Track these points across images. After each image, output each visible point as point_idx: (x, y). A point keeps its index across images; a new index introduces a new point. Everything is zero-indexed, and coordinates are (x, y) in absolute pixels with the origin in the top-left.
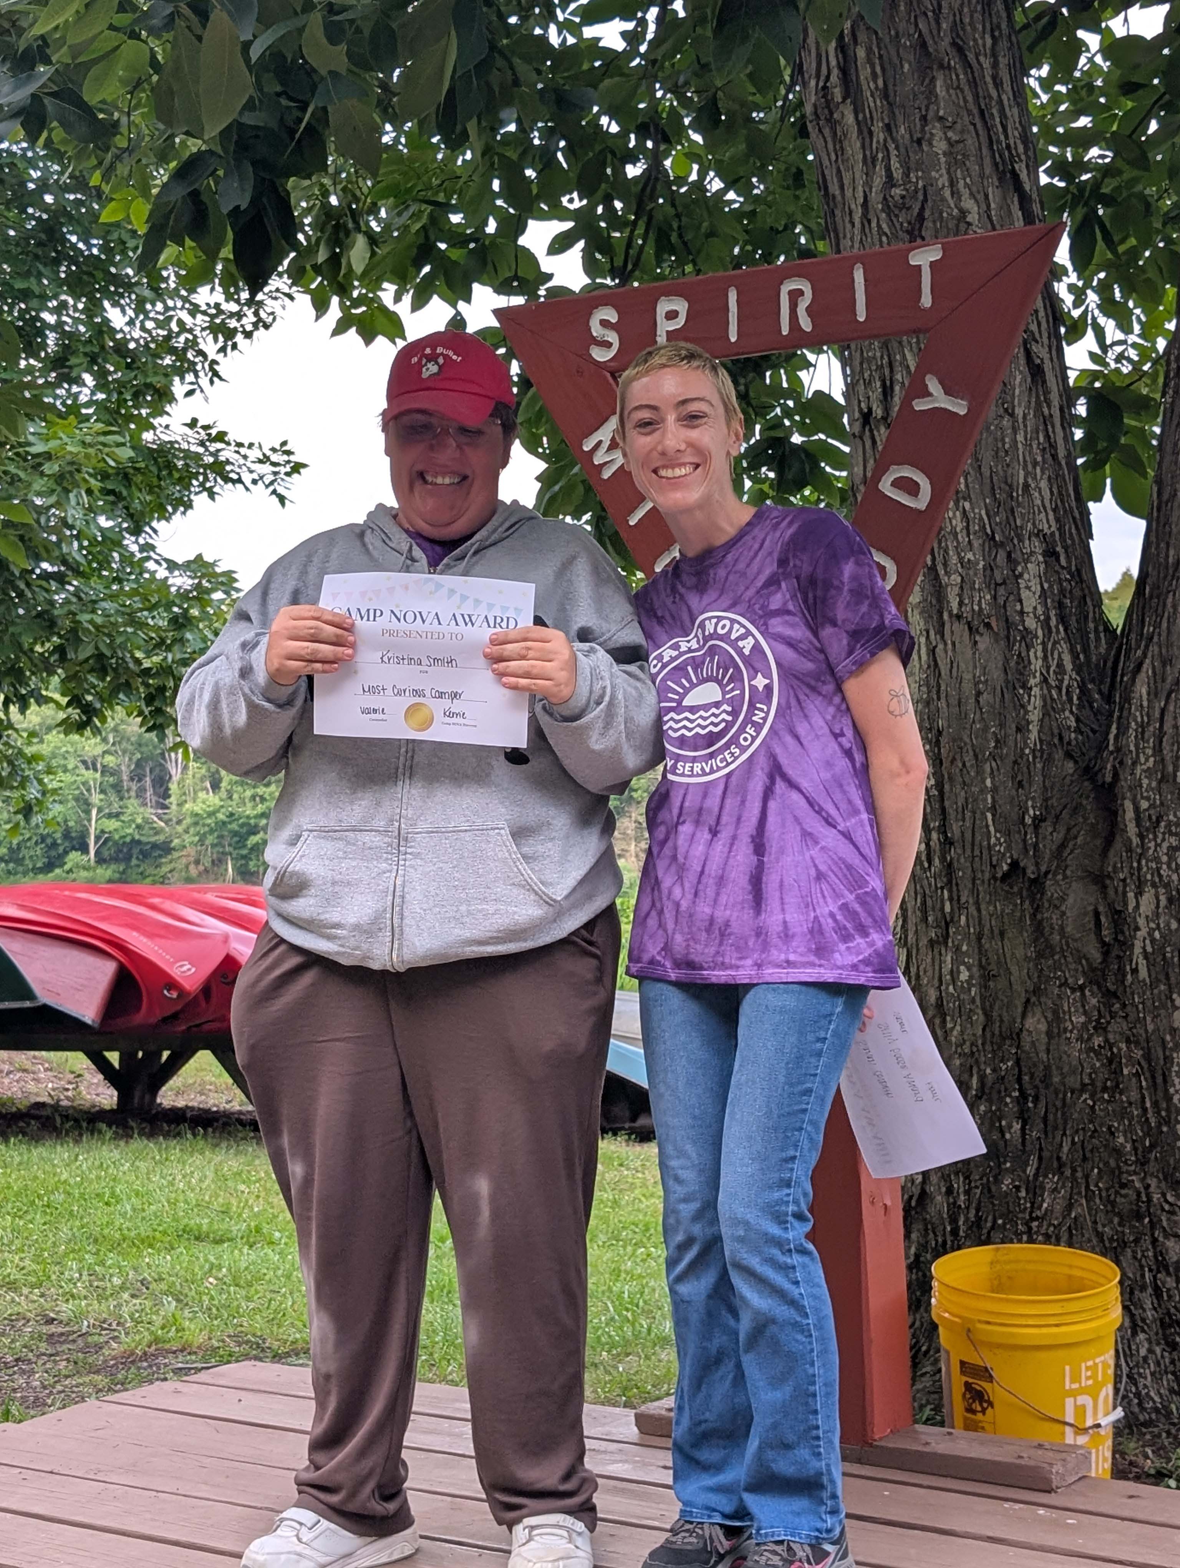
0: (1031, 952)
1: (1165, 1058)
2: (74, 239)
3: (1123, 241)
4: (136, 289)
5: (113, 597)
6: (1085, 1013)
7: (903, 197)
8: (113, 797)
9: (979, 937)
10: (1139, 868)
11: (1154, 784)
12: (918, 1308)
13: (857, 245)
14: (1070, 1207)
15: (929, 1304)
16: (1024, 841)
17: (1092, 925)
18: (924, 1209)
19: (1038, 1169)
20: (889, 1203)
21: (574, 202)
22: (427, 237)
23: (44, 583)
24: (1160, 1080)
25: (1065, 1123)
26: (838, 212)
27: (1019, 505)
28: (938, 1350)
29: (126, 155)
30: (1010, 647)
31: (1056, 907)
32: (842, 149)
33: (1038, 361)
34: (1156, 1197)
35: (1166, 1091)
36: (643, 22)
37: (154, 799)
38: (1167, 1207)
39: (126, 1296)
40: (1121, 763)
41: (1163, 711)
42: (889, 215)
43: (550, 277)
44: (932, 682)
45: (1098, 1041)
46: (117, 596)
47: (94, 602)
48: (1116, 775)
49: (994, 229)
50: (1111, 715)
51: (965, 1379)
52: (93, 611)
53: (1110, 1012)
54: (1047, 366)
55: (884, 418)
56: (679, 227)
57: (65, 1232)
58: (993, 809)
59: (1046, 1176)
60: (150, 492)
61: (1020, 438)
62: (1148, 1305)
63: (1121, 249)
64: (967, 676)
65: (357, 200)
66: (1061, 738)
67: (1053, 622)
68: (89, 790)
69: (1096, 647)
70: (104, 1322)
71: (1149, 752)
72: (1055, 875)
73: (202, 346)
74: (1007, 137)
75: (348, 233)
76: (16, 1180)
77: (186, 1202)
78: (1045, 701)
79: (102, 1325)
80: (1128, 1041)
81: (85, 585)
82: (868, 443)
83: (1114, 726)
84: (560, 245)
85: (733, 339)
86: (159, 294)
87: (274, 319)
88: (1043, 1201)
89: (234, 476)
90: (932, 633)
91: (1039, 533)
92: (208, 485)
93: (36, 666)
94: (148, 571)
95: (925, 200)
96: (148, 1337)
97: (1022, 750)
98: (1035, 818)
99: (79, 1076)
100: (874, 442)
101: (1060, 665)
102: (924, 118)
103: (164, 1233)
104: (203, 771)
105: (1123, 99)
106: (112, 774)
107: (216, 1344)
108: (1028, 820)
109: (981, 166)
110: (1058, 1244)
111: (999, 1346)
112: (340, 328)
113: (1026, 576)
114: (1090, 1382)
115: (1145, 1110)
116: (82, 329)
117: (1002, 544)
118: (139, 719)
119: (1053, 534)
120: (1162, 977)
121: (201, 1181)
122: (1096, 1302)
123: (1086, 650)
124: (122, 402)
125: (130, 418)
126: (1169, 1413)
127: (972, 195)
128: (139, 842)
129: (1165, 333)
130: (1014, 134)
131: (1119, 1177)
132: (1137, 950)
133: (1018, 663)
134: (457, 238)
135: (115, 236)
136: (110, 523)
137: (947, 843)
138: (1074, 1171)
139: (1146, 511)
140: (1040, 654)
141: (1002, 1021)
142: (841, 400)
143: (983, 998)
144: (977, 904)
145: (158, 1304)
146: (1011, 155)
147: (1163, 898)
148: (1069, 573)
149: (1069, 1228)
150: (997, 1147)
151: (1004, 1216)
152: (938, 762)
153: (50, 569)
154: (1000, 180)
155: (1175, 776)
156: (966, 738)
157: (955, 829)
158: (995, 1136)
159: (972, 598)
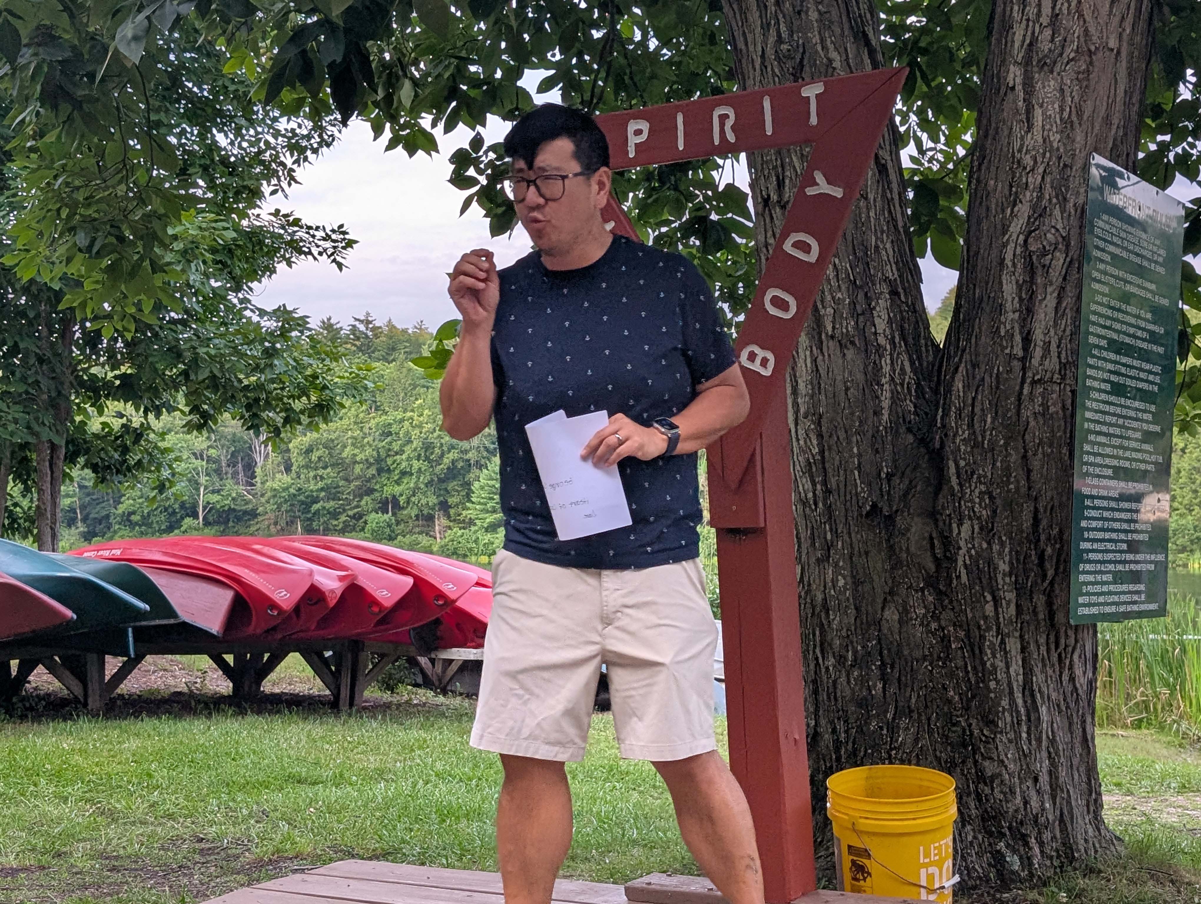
0: (887, 567)
1: (980, 636)
2: (190, 85)
3: (933, 80)
4: (236, 120)
5: (222, 336)
6: (925, 607)
7: (789, 50)
8: (215, 478)
9: (851, 556)
10: (960, 507)
11: (969, 449)
13: (757, 84)
15: (825, 807)
16: (881, 489)
17: (928, 546)
18: (816, 744)
19: (895, 714)
20: (797, 737)
21: (556, 56)
22: (454, 81)
23: (173, 327)
24: (977, 652)
25: (913, 683)
26: (744, 61)
27: (872, 260)
28: (831, 839)
29: (243, 26)
30: (868, 357)
31: (903, 534)
32: (746, 16)
33: (883, 162)
34: (976, 732)
35: (982, 659)
37: (245, 479)
38: (984, 739)
39: (252, 822)
40: (946, 435)
41: (974, 399)
42: (779, 63)
44: (815, 382)
45: (934, 626)
46: (225, 335)
47: (210, 339)
48: (942, 444)
50: (938, 403)
51: (851, 857)
52: (208, 346)
53: (942, 606)
54: (890, 165)
55: (779, 202)
56: (631, 73)
57: (205, 779)
58: (859, 468)
59: (900, 719)
60: (247, 262)
61: (872, 214)
62: (972, 805)
63: (933, 84)
64: (839, 378)
65: (404, 56)
68: (198, 474)
69: (927, 357)
70: (239, 840)
71: (965, 427)
72: (903, 512)
73: (282, 159)
74: (859, 9)
75: (397, 79)
76: (168, 745)
77: (289, 757)
78: (892, 393)
79: (237, 841)
80: (954, 625)
81: (202, 327)
82: (768, 219)
83: (941, 410)
84: (545, 87)
85: (681, 148)
86: (252, 123)
87: (333, 140)
88: (899, 736)
89: (306, 250)
90: (814, 348)
91: (886, 279)
92: (287, 256)
93: (166, 384)
94: (246, 317)
95: (804, 52)
96: (271, 849)
97: (878, 427)
98: (888, 474)
99: (205, 672)
100: (772, 218)
101: (902, 369)
103: (275, 779)
104: (279, 459)
106: (214, 462)
107: (320, 852)
108: (883, 476)
109: (842, 29)
110: (910, 764)
111: (874, 834)
112: (391, 145)
113: (878, 309)
114: (937, 858)
115: (967, 672)
116: (196, 147)
117: (861, 287)
118: (241, 422)
119: (895, 280)
120: (977, 581)
121: (297, 743)
122: (940, 803)
123: (919, 358)
124: (225, 199)
125: (232, 210)
126: (988, 880)
127: (836, 49)
128: (234, 510)
129: (964, 143)
130: (863, 7)
131: (951, 719)
132: (960, 563)
133: (874, 368)
134: (474, 82)
135: (220, 83)
136: (219, 284)
137: (828, 492)
138: (920, 715)
139: (959, 265)
140: (888, 361)
142: (747, 190)
143: (855, 598)
144: (849, 533)
145: (275, 827)
146: (862, 21)
147: (976, 527)
148: (907, 306)
149: (917, 755)
150: (867, 700)
151: (872, 747)
152: (820, 436)
153: (176, 317)
154: (855, 38)
155: (983, 443)
156: (839, 420)
157: (833, 482)
158: (864, 693)
159: (841, 324)
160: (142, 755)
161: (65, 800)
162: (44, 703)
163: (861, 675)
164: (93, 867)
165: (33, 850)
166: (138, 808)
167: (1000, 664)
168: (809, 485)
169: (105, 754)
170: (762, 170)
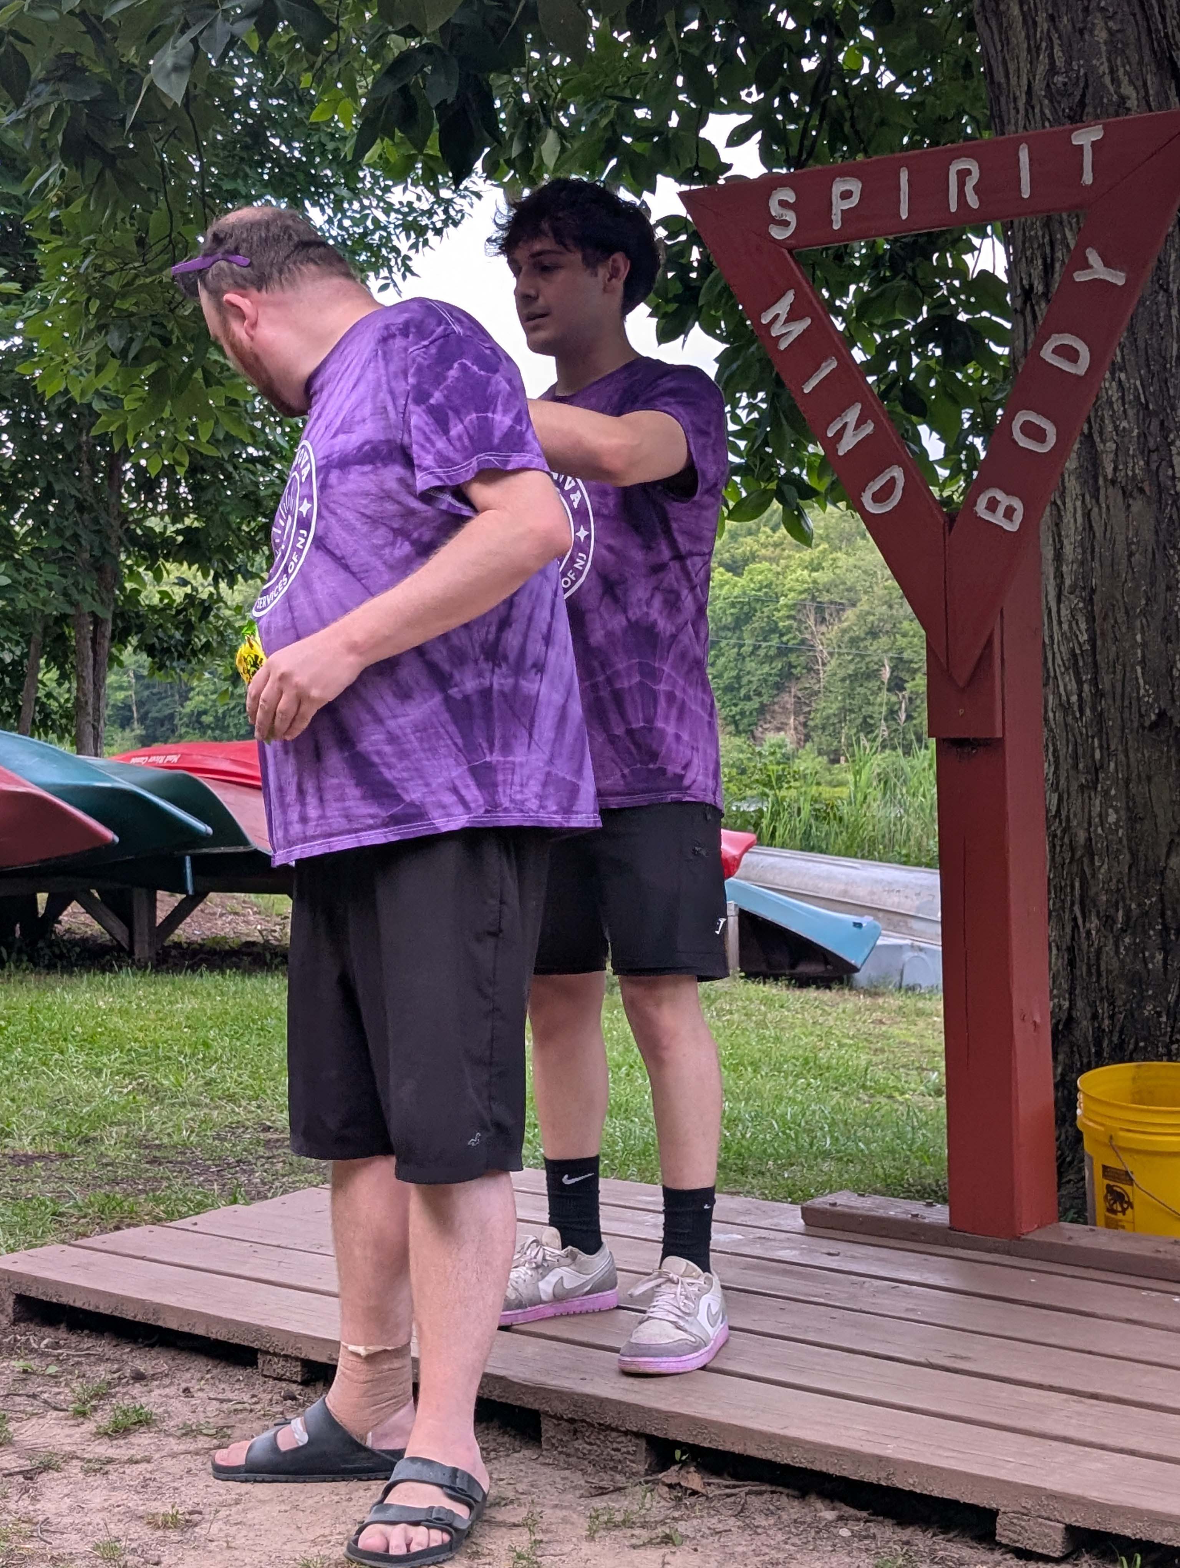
0: (1176, 797)
2: (277, 142)
4: (335, 190)
7: (1065, 84)
9: (1127, 781)
12: (1064, 1120)
13: (1020, 130)
15: (1075, 1116)
16: (1171, 692)
18: (1071, 1033)
19: (1178, 996)
20: (1039, 1023)
21: (752, 95)
22: (614, 131)
23: (250, 467)
26: (1003, 100)
27: (1172, 376)
28: (1082, 1159)
29: (336, 57)
30: (1161, 510)
32: (1007, 38)
42: (1051, 101)
43: (729, 167)
44: (1087, 545)
49: (1151, 111)
51: (1106, 1182)
55: (1045, 294)
56: (852, 117)
58: (1143, 662)
61: (1174, 312)
64: (1120, 538)
65: (548, 97)
73: (395, 243)
74: (1168, 26)
75: (539, 129)
76: (232, 1007)
82: (1029, 318)
84: (738, 137)
85: (904, 216)
86: (356, 194)
87: (463, 217)
90: (1087, 497)
93: (242, 543)
95: (1087, 86)
97: (1171, 607)
100: (1035, 317)
102: (1086, 9)
108: (1175, 673)
109: (1140, 53)
111: (1140, 1152)
117: (1156, 414)
127: (1131, 82)
130: (1172, 23)
133: (1168, 525)
134: (642, 131)
135: (316, 139)
137: (1098, 694)
141: (1147, 860)
142: (1004, 278)
143: (1129, 840)
144: (1126, 752)
146: (1171, 41)
150: (1141, 976)
151: (1145, 1039)
152: (1091, 619)
153: (255, 454)
154: (1159, 66)
156: (1119, 597)
157: (1106, 682)
158: (1138, 967)
159: (1126, 464)
160: (198, 1019)
161: (99, 1072)
162: (78, 950)
163: (1135, 943)
164: (128, 1158)
165: (55, 1133)
166: (190, 1086)
168: (1073, 686)
169: (152, 1016)
170: (1024, 250)
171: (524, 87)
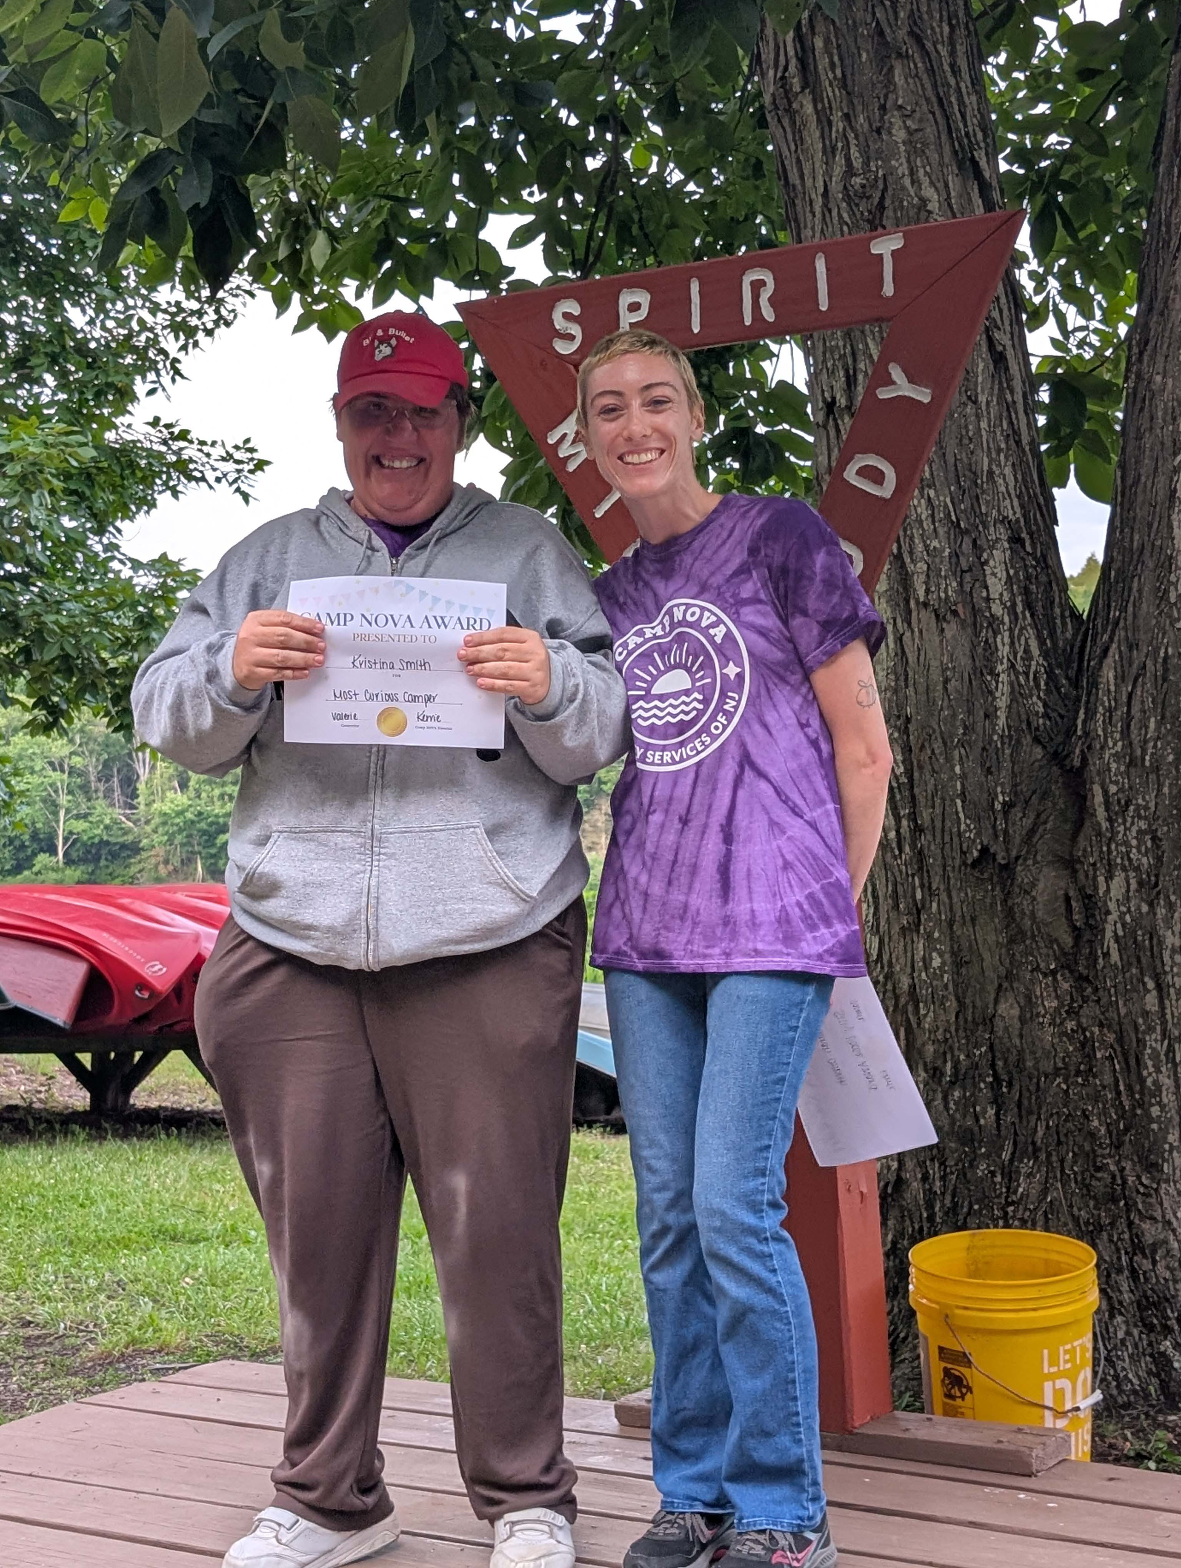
0: (1003, 938)
1: (1138, 1041)
2: (33, 239)
3: (1083, 227)
4: (96, 289)
5: (77, 598)
6: (1057, 997)
7: (863, 186)
8: (81, 799)
9: (951, 924)
10: (1109, 851)
11: (1122, 768)
12: (896, 1293)
13: (818, 235)
14: (1045, 1191)
15: (907, 1291)
16: (994, 827)
17: (1062, 910)
18: (900, 1195)
19: (1013, 1154)
20: (865, 1190)
21: (534, 195)
22: (387, 233)
23: (8, 585)
24: (1133, 1062)
25: (1040, 1108)
26: (798, 202)
27: (983, 492)
28: (916, 1337)
29: (84, 154)
30: (977, 633)
31: (1026, 892)
32: (801, 138)
33: (1000, 348)
34: (1131, 1179)
35: (1139, 1074)
36: (600, 15)
37: (122, 799)
38: (1142, 1190)
39: (102, 1297)
40: (1089, 747)
41: (1130, 696)
42: (849, 204)
43: (511, 270)
44: (900, 670)
45: (1070, 1025)
46: (81, 596)
47: (59, 603)
48: (1084, 760)
49: (954, 217)
50: (1078, 699)
51: (944, 1365)
52: (58, 612)
53: (1083, 997)
54: (1010, 353)
55: (849, 408)
56: (640, 220)
57: (40, 1235)
58: (963, 796)
59: (1021, 1161)
60: (114, 492)
61: (984, 425)
62: (1125, 1287)
63: (1082, 235)
64: (935, 663)
65: (317, 196)
66: (1029, 724)
67: (1019, 608)
68: (56, 792)
69: (1063, 633)
70: (81, 1324)
71: (1117, 736)
72: (1025, 860)
73: (163, 345)
74: (966, 126)
75: (308, 229)
77: (161, 1202)
78: (1012, 687)
79: (79, 1327)
80: (1101, 1025)
81: (50, 586)
82: (832, 433)
83: (1082, 711)
84: (520, 238)
85: (696, 330)
86: (119, 293)
87: (235, 317)
88: (1019, 1185)
89: (199, 475)
90: (899, 621)
91: (1004, 520)
92: (171, 483)
94: (113, 571)
95: (885, 189)
96: (125, 1338)
97: (991, 736)
98: (1004, 803)
99: (52, 1078)
100: (838, 431)
101: (1027, 651)
102: (883, 108)
103: (140, 1233)
104: (171, 770)
105: (1081, 86)
106: (79, 775)
107: (194, 1344)
108: (997, 806)
109: (941, 156)
110: (1034, 1228)
111: (977, 1331)
112: (301, 325)
113: (992, 563)
114: (1068, 1366)
115: (1119, 1093)
116: (42, 329)
117: (967, 532)
118: (106, 720)
119: (1017, 520)
120: (1134, 960)
121: (175, 1181)
122: (1074, 1285)
123: (1052, 634)
124: (83, 402)
125: (92, 418)
126: (1147, 1396)
127: (932, 183)
128: (107, 843)
129: (1126, 318)
130: (973, 122)
131: (1094, 1160)
132: (1109, 934)
133: (985, 650)
134: (417, 233)
135: (74, 235)
136: (74, 524)
137: (918, 830)
138: (1049, 1155)
139: (1110, 494)
140: (1007, 640)
142: (805, 390)
143: (956, 985)
144: (949, 892)
145: (134, 1305)
146: (970, 141)
147: (1133, 882)
148: (1035, 559)
149: (1045, 1212)
150: (972, 1134)
151: (980, 1201)
152: (907, 749)
153: (14, 571)
154: (960, 169)
155: (1143, 760)
156: (935, 726)
157: (925, 816)
158: (969, 1123)
159: (938, 586)
163: (964, 1097)
167: (1167, 1081)
170: (824, 361)
171: (291, 185)
